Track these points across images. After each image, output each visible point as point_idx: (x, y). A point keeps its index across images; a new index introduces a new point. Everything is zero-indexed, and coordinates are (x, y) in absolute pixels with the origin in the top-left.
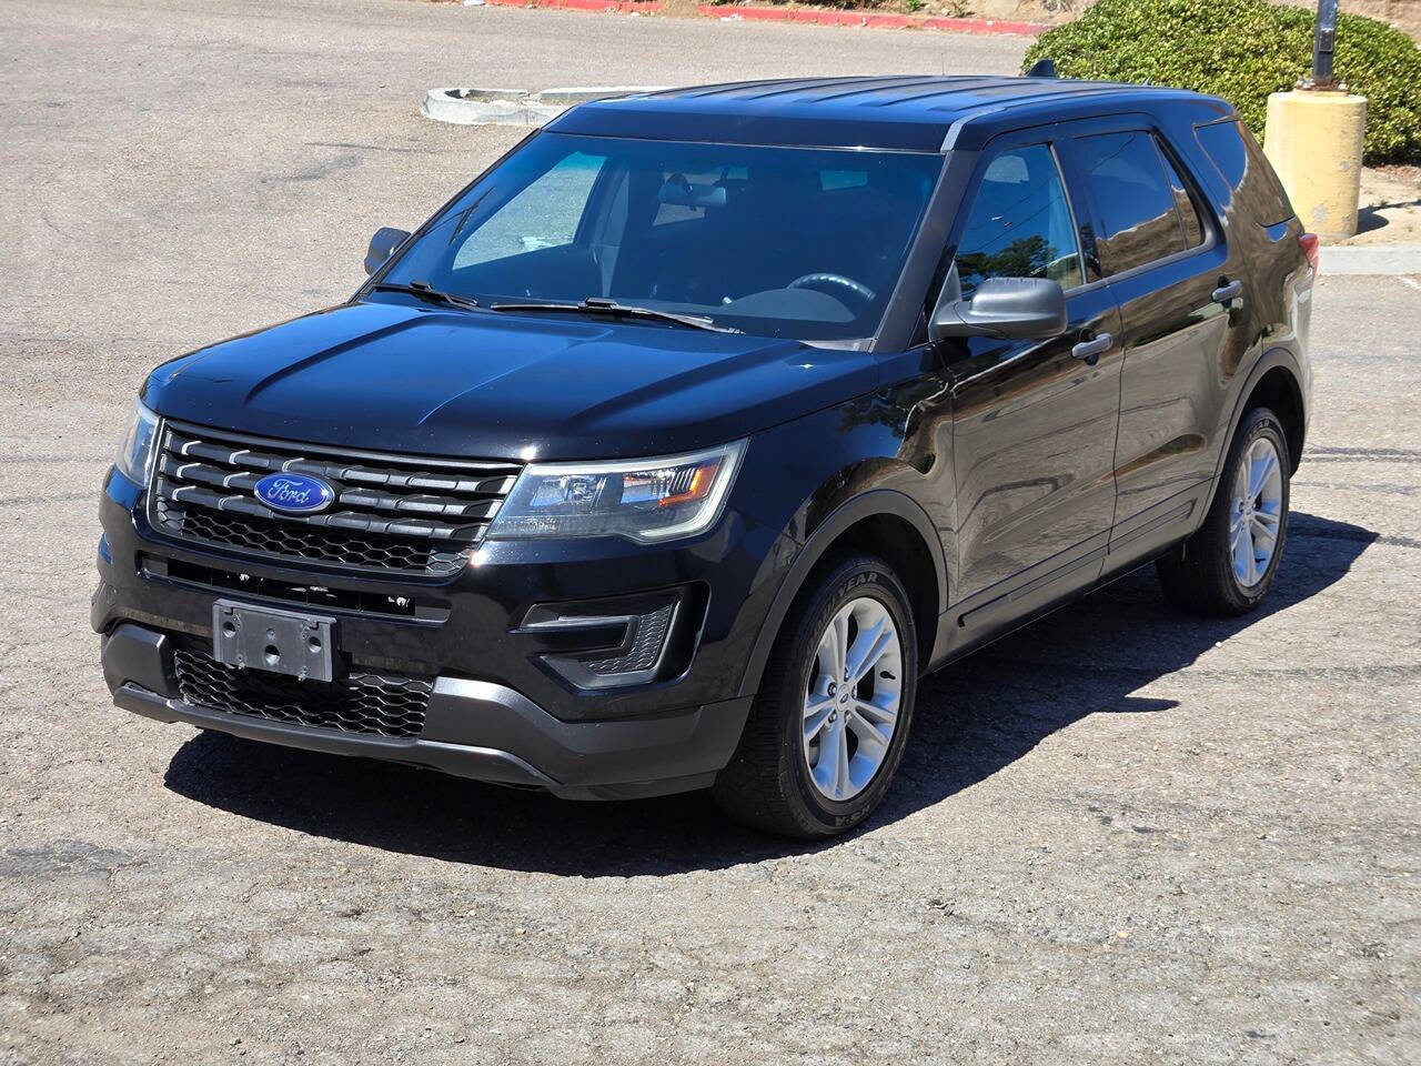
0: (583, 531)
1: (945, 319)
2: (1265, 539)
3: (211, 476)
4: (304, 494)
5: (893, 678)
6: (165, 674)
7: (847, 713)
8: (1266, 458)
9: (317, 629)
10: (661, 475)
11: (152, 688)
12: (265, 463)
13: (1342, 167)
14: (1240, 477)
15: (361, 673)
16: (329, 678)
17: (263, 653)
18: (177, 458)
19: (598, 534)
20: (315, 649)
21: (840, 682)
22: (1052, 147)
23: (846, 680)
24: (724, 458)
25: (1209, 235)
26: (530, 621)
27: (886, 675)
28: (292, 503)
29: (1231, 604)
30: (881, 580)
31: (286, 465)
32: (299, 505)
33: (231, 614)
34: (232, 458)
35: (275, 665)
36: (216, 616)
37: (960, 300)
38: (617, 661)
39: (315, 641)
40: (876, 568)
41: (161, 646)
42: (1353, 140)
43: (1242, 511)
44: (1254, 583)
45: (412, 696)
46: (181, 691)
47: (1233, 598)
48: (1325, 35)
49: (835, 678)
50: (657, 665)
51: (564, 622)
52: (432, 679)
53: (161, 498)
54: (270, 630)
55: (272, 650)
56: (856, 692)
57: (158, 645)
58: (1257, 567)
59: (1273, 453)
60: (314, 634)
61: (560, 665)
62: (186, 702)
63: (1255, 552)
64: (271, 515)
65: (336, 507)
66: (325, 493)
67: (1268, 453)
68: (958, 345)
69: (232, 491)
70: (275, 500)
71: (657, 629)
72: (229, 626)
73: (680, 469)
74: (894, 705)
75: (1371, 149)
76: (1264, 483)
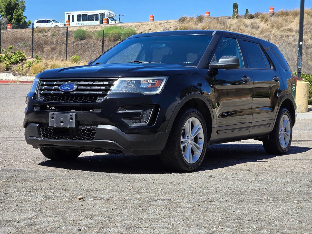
0: (131, 91)
1: (212, 64)
2: (287, 139)
3: (50, 88)
4: (70, 87)
5: (202, 139)
6: (38, 132)
7: (191, 144)
8: (286, 120)
9: (72, 115)
10: (149, 81)
11: (35, 136)
12: (62, 83)
13: (304, 97)
14: (281, 122)
15: (81, 126)
16: (74, 127)
17: (60, 123)
18: (43, 85)
19: (135, 92)
20: (71, 120)
21: (190, 137)
22: (236, 40)
23: (191, 136)
24: (163, 80)
25: (272, 67)
26: (119, 111)
27: (200, 138)
28: (68, 89)
29: (280, 150)
30: (198, 114)
31: (66, 83)
32: (69, 90)
33: (53, 115)
34: (55, 83)
35: (62, 125)
36: (50, 116)
37: (216, 62)
38: (139, 121)
39: (72, 119)
40: (198, 112)
41: (38, 126)
42: (306, 91)
43: (282, 131)
44: (285, 148)
45: (93, 130)
46: (42, 137)
47: (280, 149)
48: (299, 68)
49: (188, 135)
50: (148, 122)
51: (127, 111)
52: (97, 126)
53: (39, 95)
54: (62, 117)
55: (62, 122)
56: (193, 140)
57: (37, 126)
58: (285, 145)
59: (288, 119)
60: (71, 117)
61: (126, 121)
62: (43, 139)
63: (285, 142)
64: (63, 93)
65: (77, 90)
66: (75, 87)
67: (287, 119)
68: (216, 69)
69: (55, 90)
70: (64, 89)
71: (148, 114)
72: (53, 118)
73: (153, 80)
74: (202, 145)
75: (311, 101)
76: (286, 126)
